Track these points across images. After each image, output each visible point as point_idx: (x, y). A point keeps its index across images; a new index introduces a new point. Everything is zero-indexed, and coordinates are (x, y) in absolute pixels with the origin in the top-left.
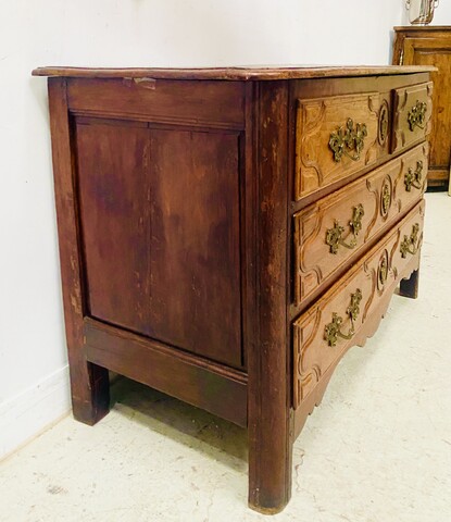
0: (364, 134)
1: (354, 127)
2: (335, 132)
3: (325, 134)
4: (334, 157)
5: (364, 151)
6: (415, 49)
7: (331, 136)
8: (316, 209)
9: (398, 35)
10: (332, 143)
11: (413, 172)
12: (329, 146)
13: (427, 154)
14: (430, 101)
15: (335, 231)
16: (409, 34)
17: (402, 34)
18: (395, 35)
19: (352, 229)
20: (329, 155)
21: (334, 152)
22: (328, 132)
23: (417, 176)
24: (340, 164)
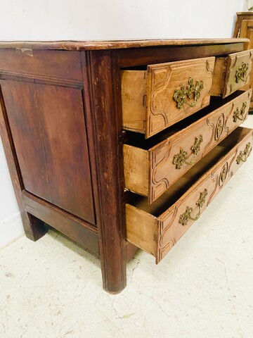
0: (201, 87)
1: (194, 83)
2: (179, 88)
3: (170, 91)
4: (177, 106)
5: (201, 99)
6: (248, 28)
7: (175, 92)
8: (167, 143)
9: (238, 18)
10: (176, 96)
11: (239, 110)
12: (173, 98)
13: (250, 97)
14: (251, 62)
15: (181, 155)
16: (246, 17)
17: (241, 17)
18: (236, 17)
19: (193, 151)
20: (174, 105)
21: (177, 103)
22: (173, 89)
23: (242, 112)
24: (182, 110)
